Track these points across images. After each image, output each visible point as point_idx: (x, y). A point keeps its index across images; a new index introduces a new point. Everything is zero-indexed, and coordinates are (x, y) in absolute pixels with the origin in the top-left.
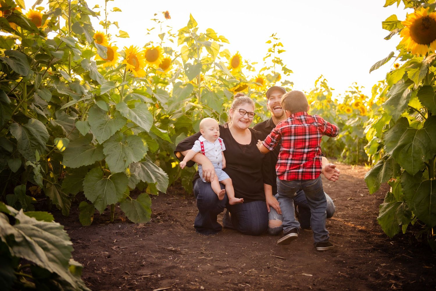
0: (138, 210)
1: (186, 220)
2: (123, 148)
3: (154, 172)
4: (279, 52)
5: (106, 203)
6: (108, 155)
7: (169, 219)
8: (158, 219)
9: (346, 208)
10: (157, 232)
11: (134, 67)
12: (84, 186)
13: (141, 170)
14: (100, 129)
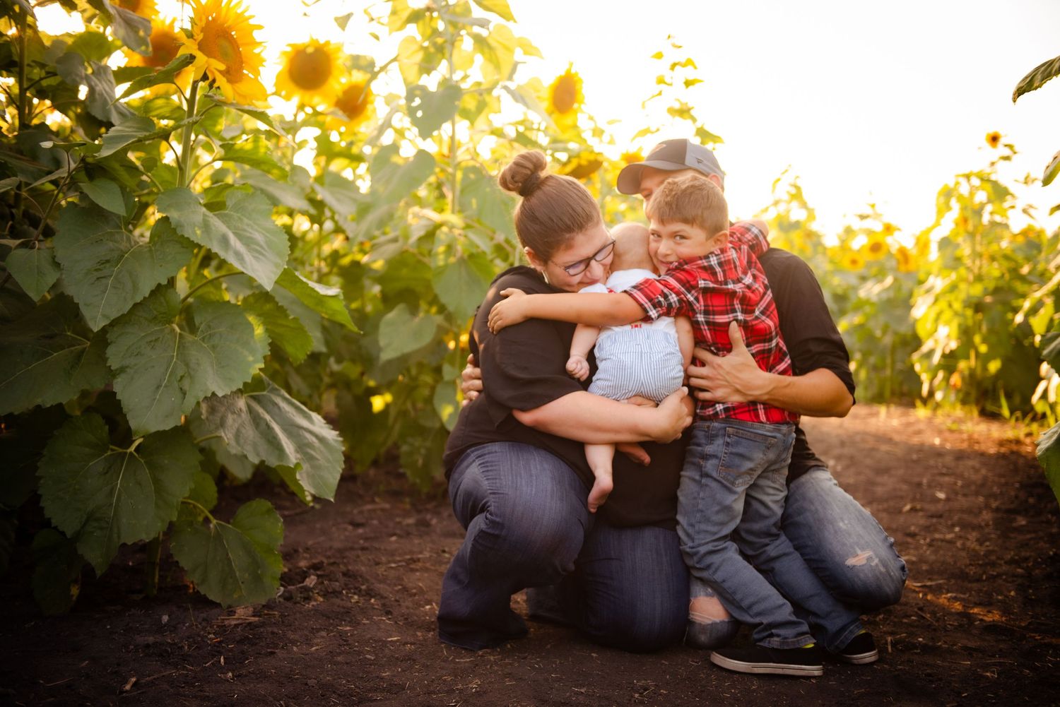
0: (238, 559)
1: (405, 589)
2: (182, 346)
3: (293, 430)
4: (688, 83)
5: (119, 537)
6: (122, 370)
7: (346, 586)
8: (307, 589)
9: (909, 540)
10: (294, 643)
11: (222, 67)
12: (40, 478)
13: (246, 422)
14: (98, 279)
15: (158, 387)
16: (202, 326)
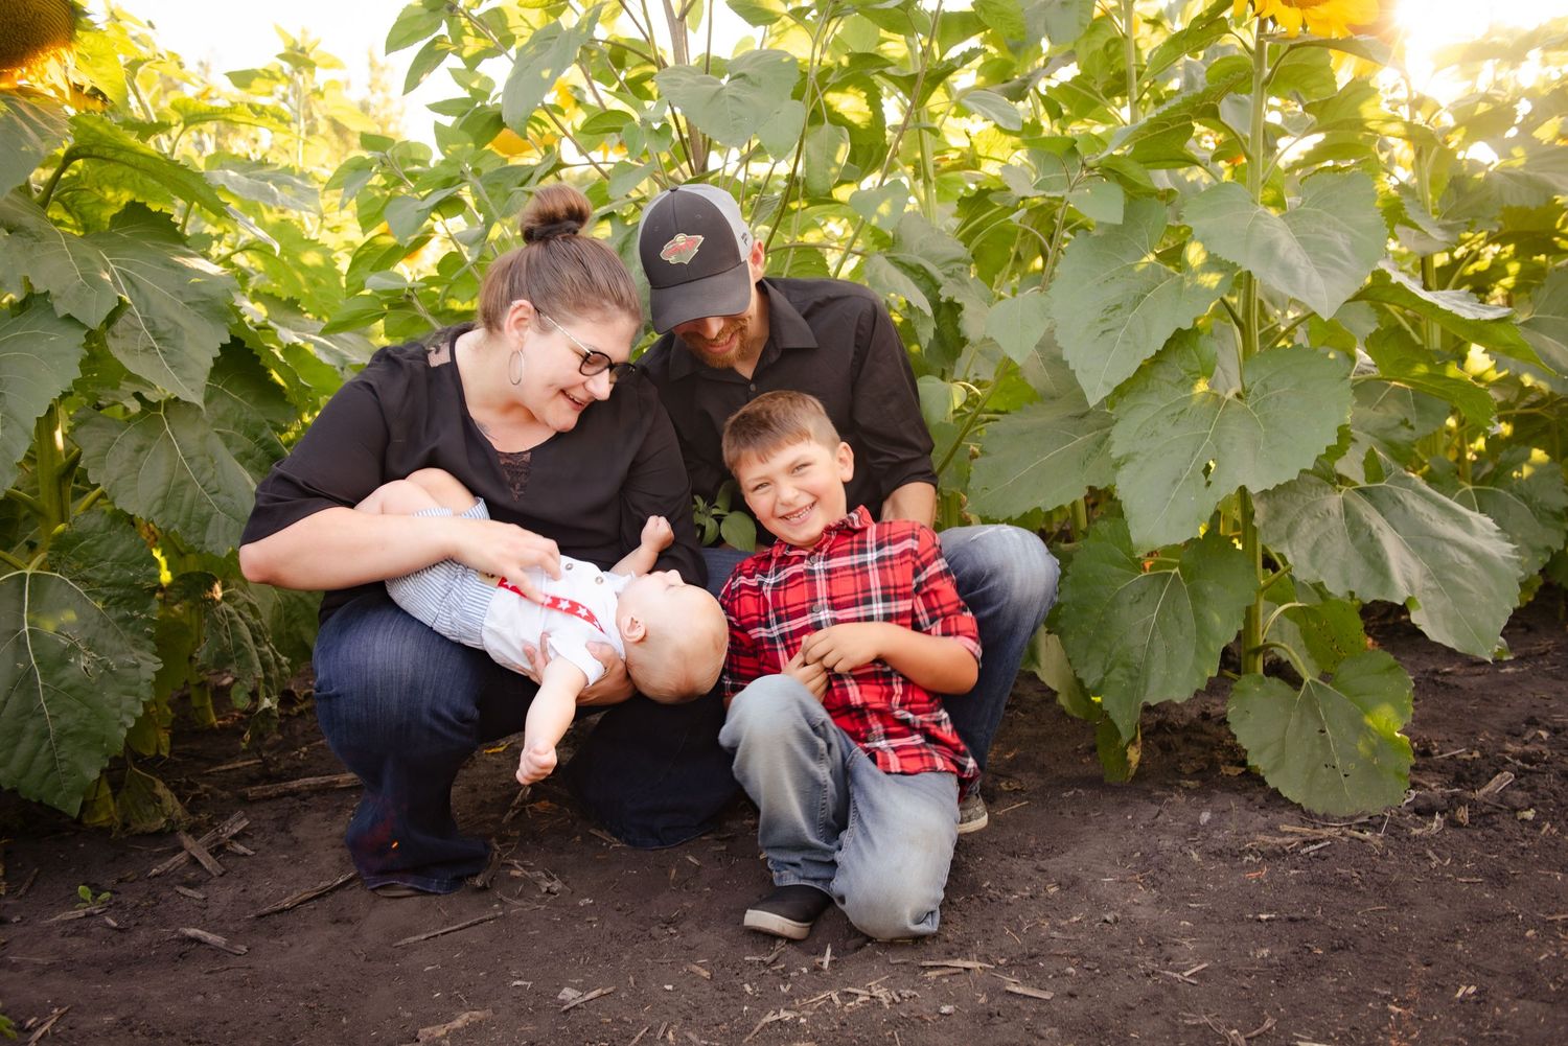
0: (1340, 738)
13: (1334, 532)
14: (1103, 332)
15: (1175, 482)
16: (1255, 386)
